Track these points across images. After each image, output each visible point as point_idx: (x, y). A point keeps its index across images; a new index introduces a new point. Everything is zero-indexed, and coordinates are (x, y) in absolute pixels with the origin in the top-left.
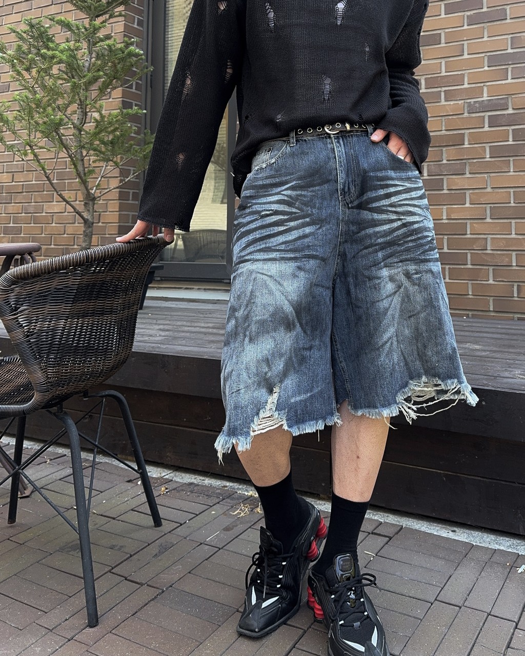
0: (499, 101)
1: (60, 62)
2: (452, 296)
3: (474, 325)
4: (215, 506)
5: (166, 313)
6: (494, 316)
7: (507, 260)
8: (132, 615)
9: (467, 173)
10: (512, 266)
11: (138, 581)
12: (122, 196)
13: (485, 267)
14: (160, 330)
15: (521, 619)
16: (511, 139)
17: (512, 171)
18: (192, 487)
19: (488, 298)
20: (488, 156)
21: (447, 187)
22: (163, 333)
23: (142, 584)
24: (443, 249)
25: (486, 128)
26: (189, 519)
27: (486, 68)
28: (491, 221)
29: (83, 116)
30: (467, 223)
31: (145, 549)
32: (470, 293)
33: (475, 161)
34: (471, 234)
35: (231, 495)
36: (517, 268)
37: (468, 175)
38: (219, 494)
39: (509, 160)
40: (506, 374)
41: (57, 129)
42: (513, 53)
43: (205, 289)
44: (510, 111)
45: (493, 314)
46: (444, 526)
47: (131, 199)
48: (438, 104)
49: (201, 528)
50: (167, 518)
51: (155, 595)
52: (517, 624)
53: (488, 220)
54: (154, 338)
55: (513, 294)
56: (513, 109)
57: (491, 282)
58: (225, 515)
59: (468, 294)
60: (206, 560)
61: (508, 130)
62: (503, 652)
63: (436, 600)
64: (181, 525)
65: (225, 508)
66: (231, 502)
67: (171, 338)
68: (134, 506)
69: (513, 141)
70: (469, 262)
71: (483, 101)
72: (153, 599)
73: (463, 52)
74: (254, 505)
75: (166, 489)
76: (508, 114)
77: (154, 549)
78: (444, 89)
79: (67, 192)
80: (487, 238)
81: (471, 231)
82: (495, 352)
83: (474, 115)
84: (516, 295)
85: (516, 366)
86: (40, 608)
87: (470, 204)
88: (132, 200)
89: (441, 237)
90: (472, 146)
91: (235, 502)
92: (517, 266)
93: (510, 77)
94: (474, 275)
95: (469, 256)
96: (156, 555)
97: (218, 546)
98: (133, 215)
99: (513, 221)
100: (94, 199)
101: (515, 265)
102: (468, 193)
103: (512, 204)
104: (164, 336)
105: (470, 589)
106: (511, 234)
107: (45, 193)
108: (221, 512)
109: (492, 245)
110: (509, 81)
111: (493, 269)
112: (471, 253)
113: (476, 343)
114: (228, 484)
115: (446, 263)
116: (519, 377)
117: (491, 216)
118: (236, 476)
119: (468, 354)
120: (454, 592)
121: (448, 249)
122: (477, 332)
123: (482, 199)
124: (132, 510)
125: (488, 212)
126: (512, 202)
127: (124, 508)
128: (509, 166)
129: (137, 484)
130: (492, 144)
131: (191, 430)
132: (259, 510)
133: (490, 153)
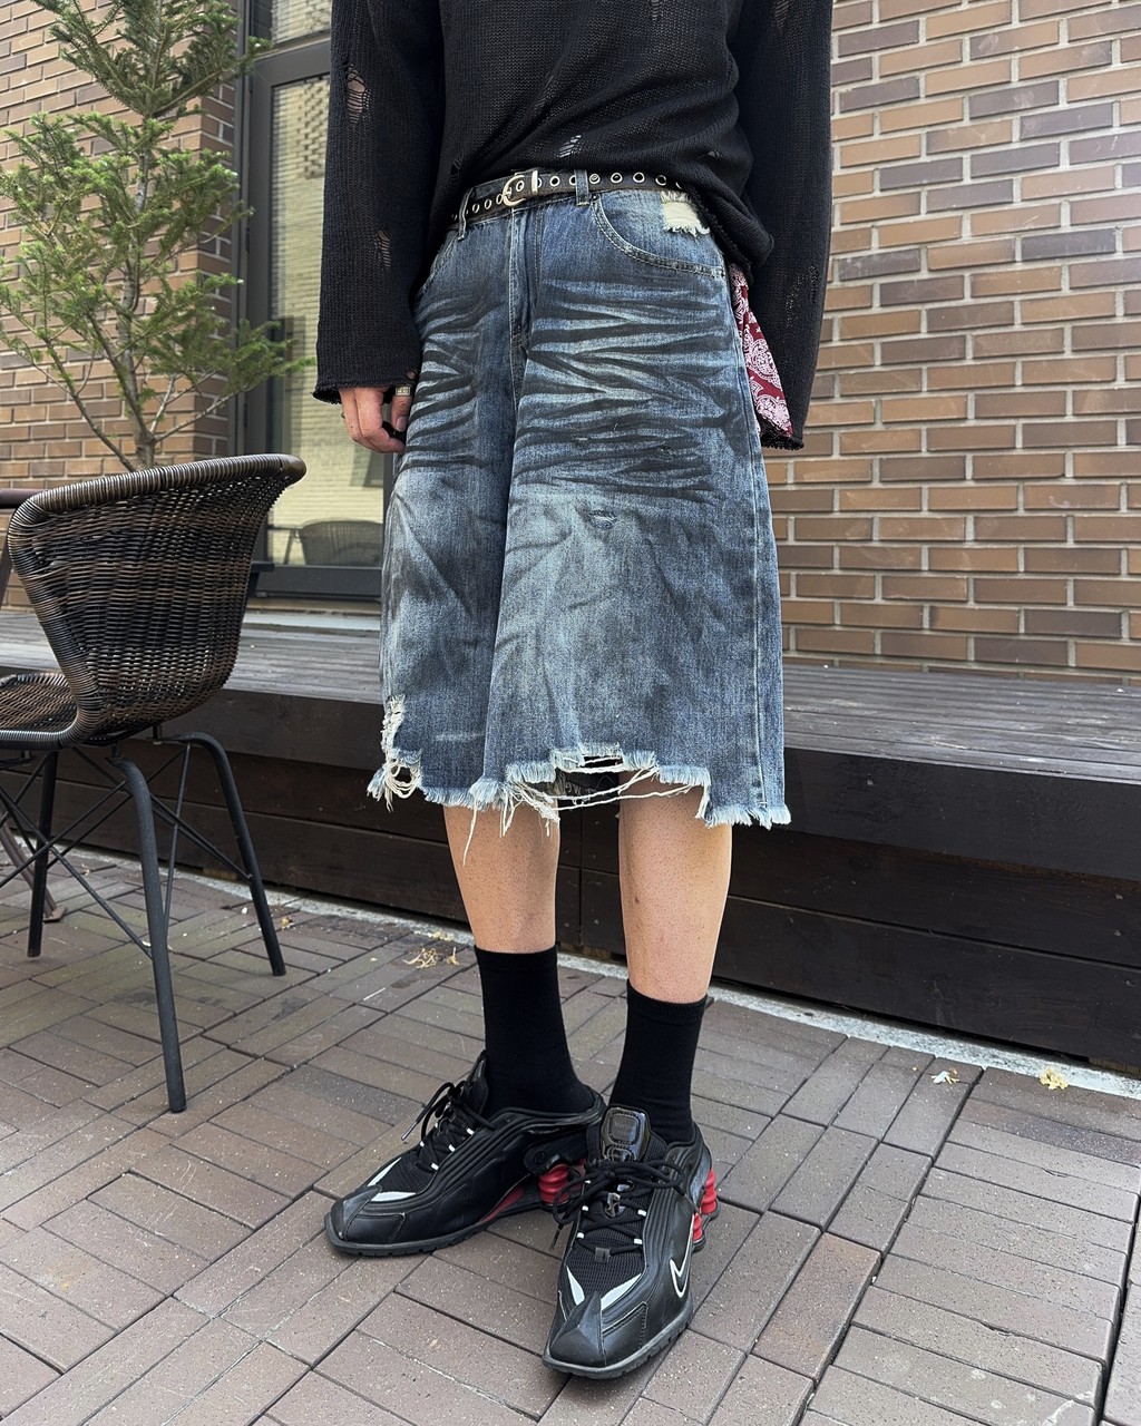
0: (903, 255)
3: (845, 676)
4: (374, 951)
6: (882, 664)
7: (911, 559)
8: (244, 1100)
9: (837, 395)
11: (250, 1051)
13: (867, 574)
15: (942, 1153)
16: (924, 328)
17: (925, 389)
18: (334, 921)
19: (872, 631)
20: (878, 363)
23: (256, 1057)
24: (786, 539)
25: (876, 309)
26: (333, 966)
27: (877, 193)
28: (880, 486)
30: (833, 490)
31: (259, 1007)
32: (838, 621)
33: (852, 372)
34: (841, 511)
35: (403, 936)
36: (931, 575)
37: (838, 400)
38: (382, 933)
39: (920, 370)
41: (91, 310)
42: (933, 162)
43: (345, 614)
44: (924, 275)
45: (880, 661)
46: (791, 1006)
49: (352, 980)
50: (294, 964)
51: (280, 1074)
52: (934, 1161)
53: (876, 484)
55: (922, 624)
56: (930, 271)
57: (878, 600)
58: (396, 964)
59: (834, 624)
60: (365, 1028)
61: (920, 311)
62: (908, 1199)
63: (780, 1112)
64: (318, 975)
65: (394, 955)
66: (404, 945)
68: (236, 944)
69: (929, 332)
70: (836, 565)
71: (870, 256)
72: (276, 1080)
74: (444, 952)
75: (290, 921)
76: (919, 281)
77: (274, 1007)
80: (872, 519)
81: (841, 505)
83: (851, 284)
84: (926, 625)
86: (88, 1079)
87: (842, 454)
89: (784, 517)
90: (846, 343)
91: (410, 946)
92: (930, 570)
93: (923, 209)
94: (845, 589)
95: (837, 552)
96: (277, 1016)
99: (925, 486)
101: (927, 568)
102: (837, 433)
103: (925, 454)
105: (843, 1102)
106: (921, 510)
108: (387, 959)
109: (881, 533)
110: (923, 216)
111: (883, 577)
112: (841, 547)
113: (852, 699)
114: (396, 920)
115: (791, 565)
117: (881, 476)
118: (410, 908)
120: (812, 1104)
121: (796, 540)
122: (851, 685)
123: (863, 446)
124: (233, 949)
125: (876, 470)
126: (924, 449)
127: (218, 946)
128: (920, 381)
129: (240, 912)
130: (885, 340)
131: (331, 826)
132: (453, 958)
133: (883, 357)
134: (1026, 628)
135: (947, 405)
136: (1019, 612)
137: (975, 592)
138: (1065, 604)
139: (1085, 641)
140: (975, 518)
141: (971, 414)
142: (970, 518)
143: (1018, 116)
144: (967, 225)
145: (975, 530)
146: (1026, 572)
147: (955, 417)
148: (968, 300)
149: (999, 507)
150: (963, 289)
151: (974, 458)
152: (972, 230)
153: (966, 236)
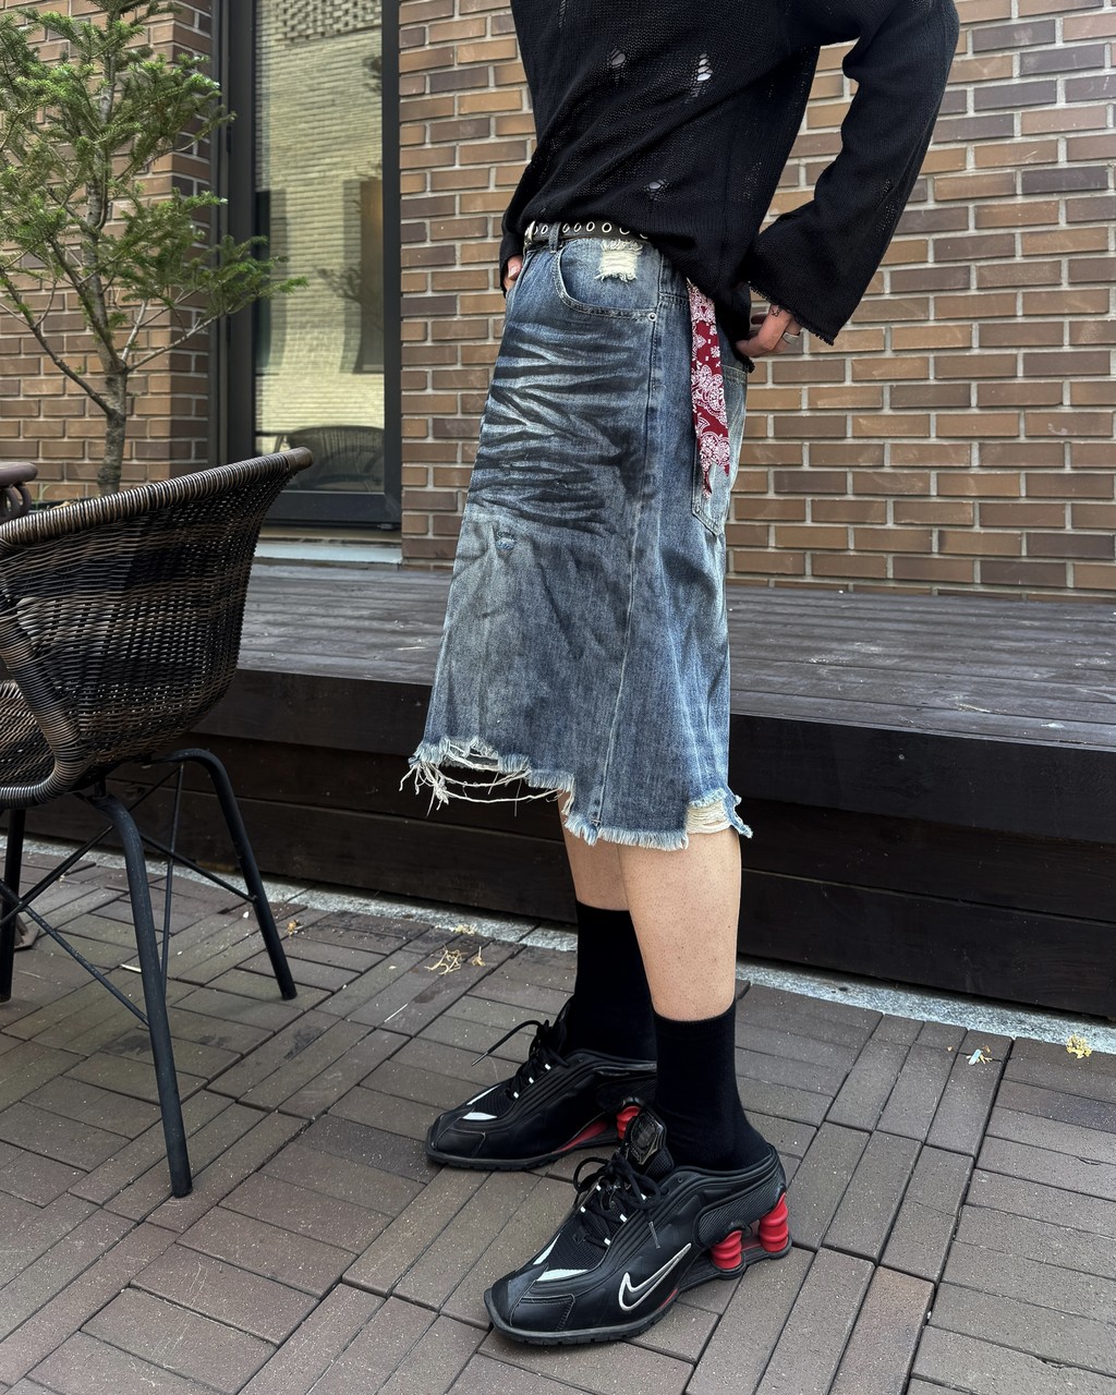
1: (54, 101)
2: (818, 553)
3: (861, 605)
4: (393, 956)
5: (273, 589)
6: (895, 588)
7: (920, 484)
8: (256, 1171)
10: (929, 496)
11: (261, 1103)
12: (177, 364)
13: (879, 499)
14: (268, 623)
16: (931, 258)
18: (346, 919)
19: (884, 555)
20: (888, 291)
21: (810, 349)
22: (276, 631)
23: (269, 1111)
24: (801, 465)
26: (348, 981)
28: (890, 412)
29: (100, 208)
30: (846, 417)
31: (269, 1043)
32: (852, 546)
34: (854, 437)
35: (422, 933)
36: (939, 500)
38: (401, 931)
39: (928, 299)
40: (938, 702)
41: (51, 234)
43: (341, 542)
44: (930, 205)
45: (893, 585)
46: (825, 980)
47: (193, 369)
48: (793, 190)
49: (371, 998)
50: (305, 982)
53: (887, 411)
54: (258, 641)
55: (931, 548)
56: (937, 201)
57: (890, 525)
58: (417, 971)
59: (848, 549)
60: (388, 1059)
61: (927, 241)
63: (825, 1119)
64: (333, 993)
65: (415, 959)
66: (425, 946)
67: (292, 640)
68: (239, 961)
69: (936, 262)
70: (850, 489)
73: (842, 90)
74: (467, 950)
75: (298, 924)
76: (925, 211)
77: (285, 1042)
78: (804, 161)
79: (66, 355)
80: (883, 445)
81: (853, 432)
82: (908, 658)
84: (935, 549)
85: (954, 685)
86: (75, 1164)
87: (854, 381)
88: (196, 371)
89: (799, 443)
91: (431, 946)
92: (938, 496)
94: (859, 514)
95: (850, 478)
96: (291, 1052)
97: (408, 1032)
98: (197, 400)
99: (933, 413)
100: (127, 370)
101: (935, 494)
102: (849, 360)
103: (932, 382)
104: (279, 636)
106: (929, 437)
107: (23, 357)
108: (407, 965)
109: (892, 458)
111: (894, 502)
112: (854, 473)
113: (872, 641)
114: (415, 911)
116: (963, 708)
117: (891, 403)
118: (429, 896)
119: (860, 663)
120: (856, 1105)
121: (811, 466)
122: (869, 619)
123: (874, 372)
124: (236, 968)
125: (887, 396)
126: (931, 378)
127: (219, 964)
128: (927, 310)
129: (241, 917)
130: (894, 268)
131: (340, 812)
132: (479, 959)
133: (892, 286)
134: (1028, 551)
135: (953, 333)
136: (1021, 535)
137: (981, 517)
138: (1064, 527)
139: (1082, 563)
140: (980, 444)
141: (975, 343)
142: (975, 444)
143: (1018, 52)
144: (971, 158)
145: (980, 456)
146: (1027, 497)
147: (961, 346)
148: (972, 232)
149: (1002, 434)
150: (967, 221)
151: (978, 385)
152: (976, 162)
153: (971, 168)
